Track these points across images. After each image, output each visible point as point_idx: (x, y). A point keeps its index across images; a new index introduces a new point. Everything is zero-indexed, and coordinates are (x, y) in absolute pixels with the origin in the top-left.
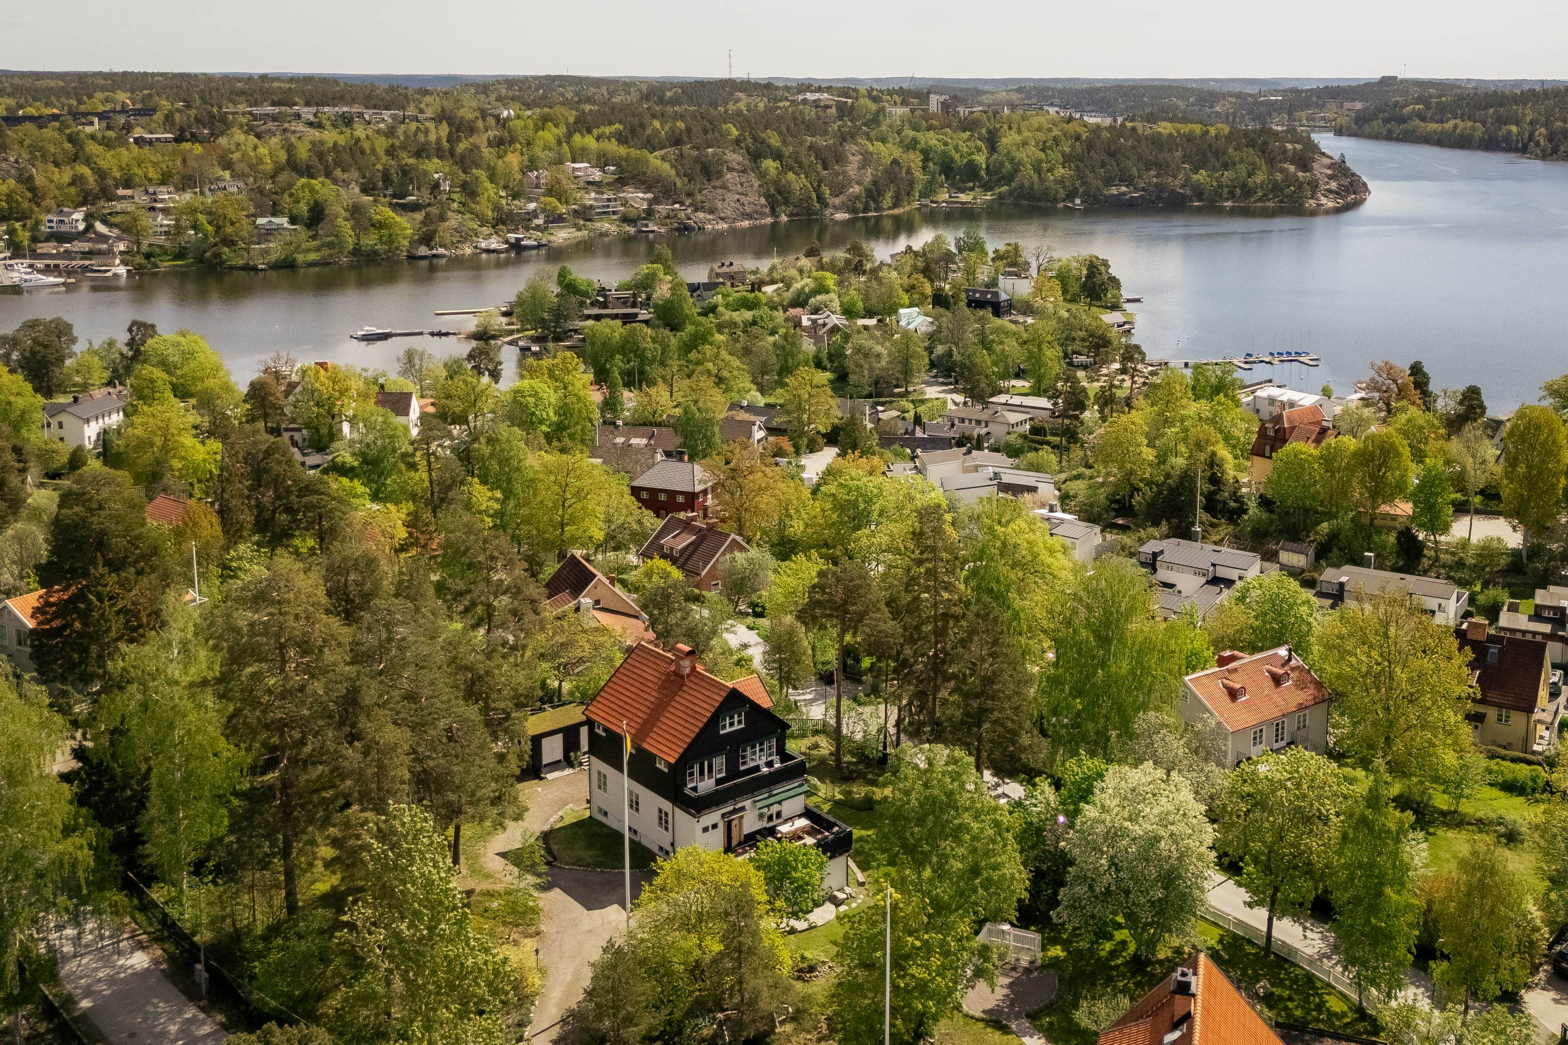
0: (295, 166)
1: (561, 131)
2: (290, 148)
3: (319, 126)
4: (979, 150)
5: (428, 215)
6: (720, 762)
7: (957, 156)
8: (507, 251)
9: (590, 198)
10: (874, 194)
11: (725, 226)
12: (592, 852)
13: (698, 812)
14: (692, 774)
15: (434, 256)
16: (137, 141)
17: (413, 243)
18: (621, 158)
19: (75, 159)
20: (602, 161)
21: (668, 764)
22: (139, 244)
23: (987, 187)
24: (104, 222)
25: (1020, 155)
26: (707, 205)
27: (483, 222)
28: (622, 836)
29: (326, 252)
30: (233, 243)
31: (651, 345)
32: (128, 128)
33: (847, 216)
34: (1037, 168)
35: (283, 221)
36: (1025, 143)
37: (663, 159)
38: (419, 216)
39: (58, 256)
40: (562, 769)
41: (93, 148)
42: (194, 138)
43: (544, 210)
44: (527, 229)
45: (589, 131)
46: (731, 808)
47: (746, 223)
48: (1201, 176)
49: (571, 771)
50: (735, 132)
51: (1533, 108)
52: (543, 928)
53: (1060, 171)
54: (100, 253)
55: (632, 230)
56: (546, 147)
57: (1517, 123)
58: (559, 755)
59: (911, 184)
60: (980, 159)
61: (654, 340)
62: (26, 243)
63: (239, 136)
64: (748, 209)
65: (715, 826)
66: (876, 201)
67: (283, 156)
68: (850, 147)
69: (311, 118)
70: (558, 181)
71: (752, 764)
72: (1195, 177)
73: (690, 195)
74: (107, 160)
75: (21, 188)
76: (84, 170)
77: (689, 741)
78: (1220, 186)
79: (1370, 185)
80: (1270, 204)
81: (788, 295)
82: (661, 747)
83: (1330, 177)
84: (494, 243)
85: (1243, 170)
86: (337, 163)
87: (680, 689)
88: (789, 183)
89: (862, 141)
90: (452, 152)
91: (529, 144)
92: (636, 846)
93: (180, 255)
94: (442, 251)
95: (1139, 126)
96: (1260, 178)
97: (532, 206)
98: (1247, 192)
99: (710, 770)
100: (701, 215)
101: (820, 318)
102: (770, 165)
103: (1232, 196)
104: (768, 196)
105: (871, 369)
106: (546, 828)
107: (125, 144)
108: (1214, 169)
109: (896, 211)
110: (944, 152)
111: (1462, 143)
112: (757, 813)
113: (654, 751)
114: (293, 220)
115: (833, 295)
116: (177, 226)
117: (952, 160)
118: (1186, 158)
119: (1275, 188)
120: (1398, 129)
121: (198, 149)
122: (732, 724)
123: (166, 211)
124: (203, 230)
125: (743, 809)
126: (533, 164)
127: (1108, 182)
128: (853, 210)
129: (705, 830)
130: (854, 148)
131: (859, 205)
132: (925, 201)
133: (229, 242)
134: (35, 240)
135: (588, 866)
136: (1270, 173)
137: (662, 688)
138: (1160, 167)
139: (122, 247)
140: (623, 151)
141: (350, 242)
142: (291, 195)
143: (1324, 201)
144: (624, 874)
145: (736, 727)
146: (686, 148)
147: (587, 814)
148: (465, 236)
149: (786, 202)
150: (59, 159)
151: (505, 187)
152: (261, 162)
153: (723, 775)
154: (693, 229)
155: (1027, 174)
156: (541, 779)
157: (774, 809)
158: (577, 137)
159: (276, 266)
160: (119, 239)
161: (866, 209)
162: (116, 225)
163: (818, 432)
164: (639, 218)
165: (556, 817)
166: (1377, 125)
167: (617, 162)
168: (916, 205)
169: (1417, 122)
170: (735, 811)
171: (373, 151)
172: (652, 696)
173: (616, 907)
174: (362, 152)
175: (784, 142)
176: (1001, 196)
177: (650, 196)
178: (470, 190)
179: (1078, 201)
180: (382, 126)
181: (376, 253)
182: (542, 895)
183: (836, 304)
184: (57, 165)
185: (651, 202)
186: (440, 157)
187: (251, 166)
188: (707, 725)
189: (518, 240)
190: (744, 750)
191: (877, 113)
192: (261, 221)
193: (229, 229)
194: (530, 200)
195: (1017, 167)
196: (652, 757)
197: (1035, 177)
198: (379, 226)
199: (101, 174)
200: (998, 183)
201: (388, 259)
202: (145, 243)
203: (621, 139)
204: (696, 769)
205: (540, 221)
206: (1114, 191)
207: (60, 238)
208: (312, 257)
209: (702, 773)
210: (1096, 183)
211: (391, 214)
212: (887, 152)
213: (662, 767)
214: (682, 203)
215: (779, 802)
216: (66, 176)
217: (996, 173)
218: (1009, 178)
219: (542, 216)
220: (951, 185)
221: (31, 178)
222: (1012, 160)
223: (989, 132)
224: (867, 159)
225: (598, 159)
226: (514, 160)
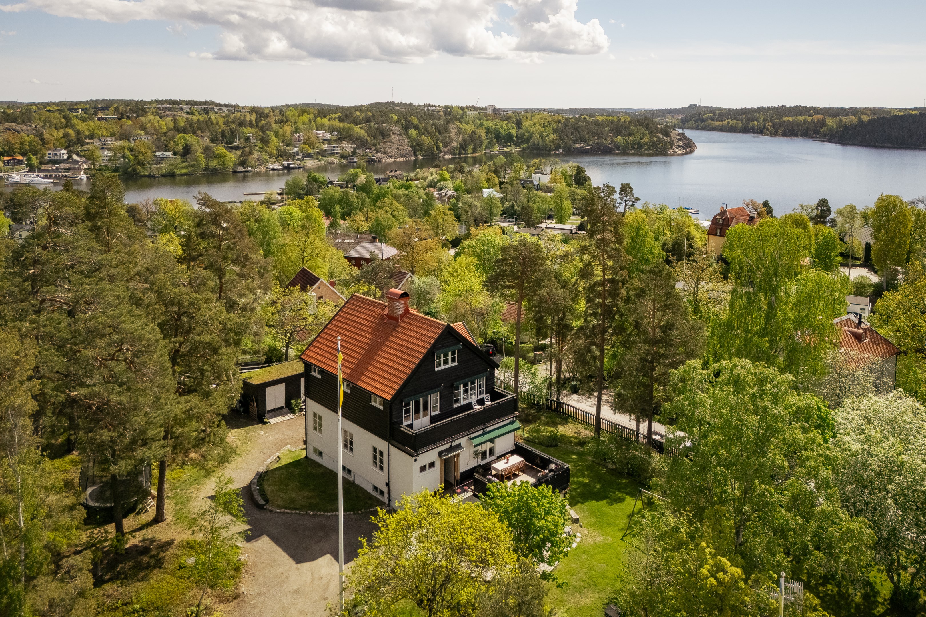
0: (177, 129)
1: (312, 116)
2: (175, 121)
3: (192, 114)
4: (513, 128)
5: (243, 151)
6: (434, 399)
7: (502, 131)
8: (283, 169)
9: (325, 146)
10: (463, 146)
11: (392, 160)
12: (305, 493)
13: (416, 450)
14: (407, 411)
15: (246, 171)
16: (99, 119)
17: (235, 165)
18: (340, 128)
19: (66, 126)
20: (331, 130)
21: (385, 402)
22: (94, 165)
23: (517, 145)
24: (78, 155)
25: (533, 129)
26: (383, 150)
27: (271, 156)
28: (336, 475)
29: (191, 169)
30: (143, 164)
31: (355, 200)
32: (95, 114)
33: (451, 157)
34: (541, 136)
35: (170, 154)
36: (534, 124)
37: (361, 128)
38: (239, 152)
39: (53, 171)
40: (284, 414)
41: (75, 121)
42: (128, 118)
43: (302, 151)
44: (293, 159)
45: (325, 116)
46: (447, 446)
47: (402, 159)
48: (619, 139)
49: (291, 416)
50: (396, 118)
51: (764, 115)
52: (243, 588)
53: (552, 137)
54: (74, 169)
55: (346, 162)
56: (304, 123)
57: (757, 121)
58: (281, 402)
59: (481, 142)
60: (514, 132)
61: (357, 198)
62: (36, 164)
63: (151, 117)
64: (403, 152)
65: (432, 465)
66: (464, 150)
67: (172, 125)
68: (451, 125)
69: (188, 110)
70: (309, 138)
71: (465, 402)
72: (616, 139)
73: (374, 145)
74: (81, 126)
75: (37, 139)
76: (71, 132)
77: (405, 377)
78: (628, 144)
79: (697, 144)
80: (652, 152)
81: (425, 184)
82: (375, 384)
83: (679, 140)
84: (276, 166)
85: (638, 136)
86: (199, 128)
87: (394, 329)
88: (422, 141)
89: (457, 123)
90: (257, 126)
91: (295, 122)
92: (349, 485)
93: (116, 170)
94: (250, 169)
95: (588, 118)
96: (646, 139)
97: (296, 149)
98: (641, 146)
99: (425, 408)
100: (379, 155)
101: (443, 192)
102: (413, 132)
103: (633, 148)
104: (412, 147)
105: (472, 212)
106: (262, 469)
107: (92, 120)
108: (624, 136)
109: (474, 155)
110: (496, 129)
111: (732, 130)
112: (472, 450)
113: (370, 389)
114: (175, 154)
115: (449, 182)
116: (115, 156)
117: (500, 133)
118: (611, 131)
119: (654, 145)
120: (702, 125)
121: (129, 122)
122: (446, 362)
123: (109, 149)
124: (127, 158)
125: (459, 446)
126: (297, 131)
127: (575, 142)
128: (454, 154)
129: (423, 469)
130: (453, 126)
131: (457, 152)
132: (487, 151)
133: (141, 164)
134: (41, 163)
135: (301, 509)
136: (651, 137)
137: (375, 330)
138: (599, 135)
139: (86, 166)
140: (341, 125)
141: (203, 164)
142: (174, 142)
143: (677, 150)
144: (337, 516)
145: (450, 365)
146: (372, 124)
147: (303, 454)
148: (261, 162)
149: (421, 150)
150: (59, 126)
151: (283, 142)
152: (161, 128)
153: (438, 412)
154: (375, 161)
155: (536, 138)
156: (264, 423)
157: (487, 447)
158: (319, 119)
159: (164, 176)
160: (84, 162)
161: (460, 153)
162: (84, 156)
163: (448, 240)
164: (349, 156)
165: (273, 458)
166: (691, 123)
167: (339, 130)
168: (484, 152)
169: (710, 121)
170: (451, 449)
171: (218, 123)
172: (366, 338)
173: (328, 558)
174: (212, 123)
175: (420, 121)
176: (524, 149)
177: (354, 145)
178: (265, 141)
179: (561, 151)
180: (223, 114)
181: (216, 170)
182: (248, 545)
183: (451, 186)
184: (56, 128)
185: (355, 149)
186: (251, 127)
187: (155, 130)
188: (423, 362)
189: (288, 164)
190: (457, 388)
191: (463, 114)
192: (158, 154)
193: (141, 157)
194: (295, 147)
195: (531, 135)
196: (367, 395)
197: (540, 139)
198: (217, 156)
199: (78, 133)
200: (522, 143)
201: (223, 173)
202: (98, 164)
203: (340, 120)
204: (412, 406)
205: (300, 157)
206: (578, 146)
207: (54, 162)
208: (184, 171)
209: (417, 411)
210: (569, 142)
211: (224, 150)
212: (469, 128)
213: (377, 404)
214: (370, 149)
215: (492, 441)
216: (61, 133)
217: (521, 138)
218: (527, 141)
219: (301, 154)
220: (500, 145)
221: (42, 134)
222: (528, 132)
223: (517, 120)
224: (459, 131)
225: (329, 129)
226: (287, 129)
